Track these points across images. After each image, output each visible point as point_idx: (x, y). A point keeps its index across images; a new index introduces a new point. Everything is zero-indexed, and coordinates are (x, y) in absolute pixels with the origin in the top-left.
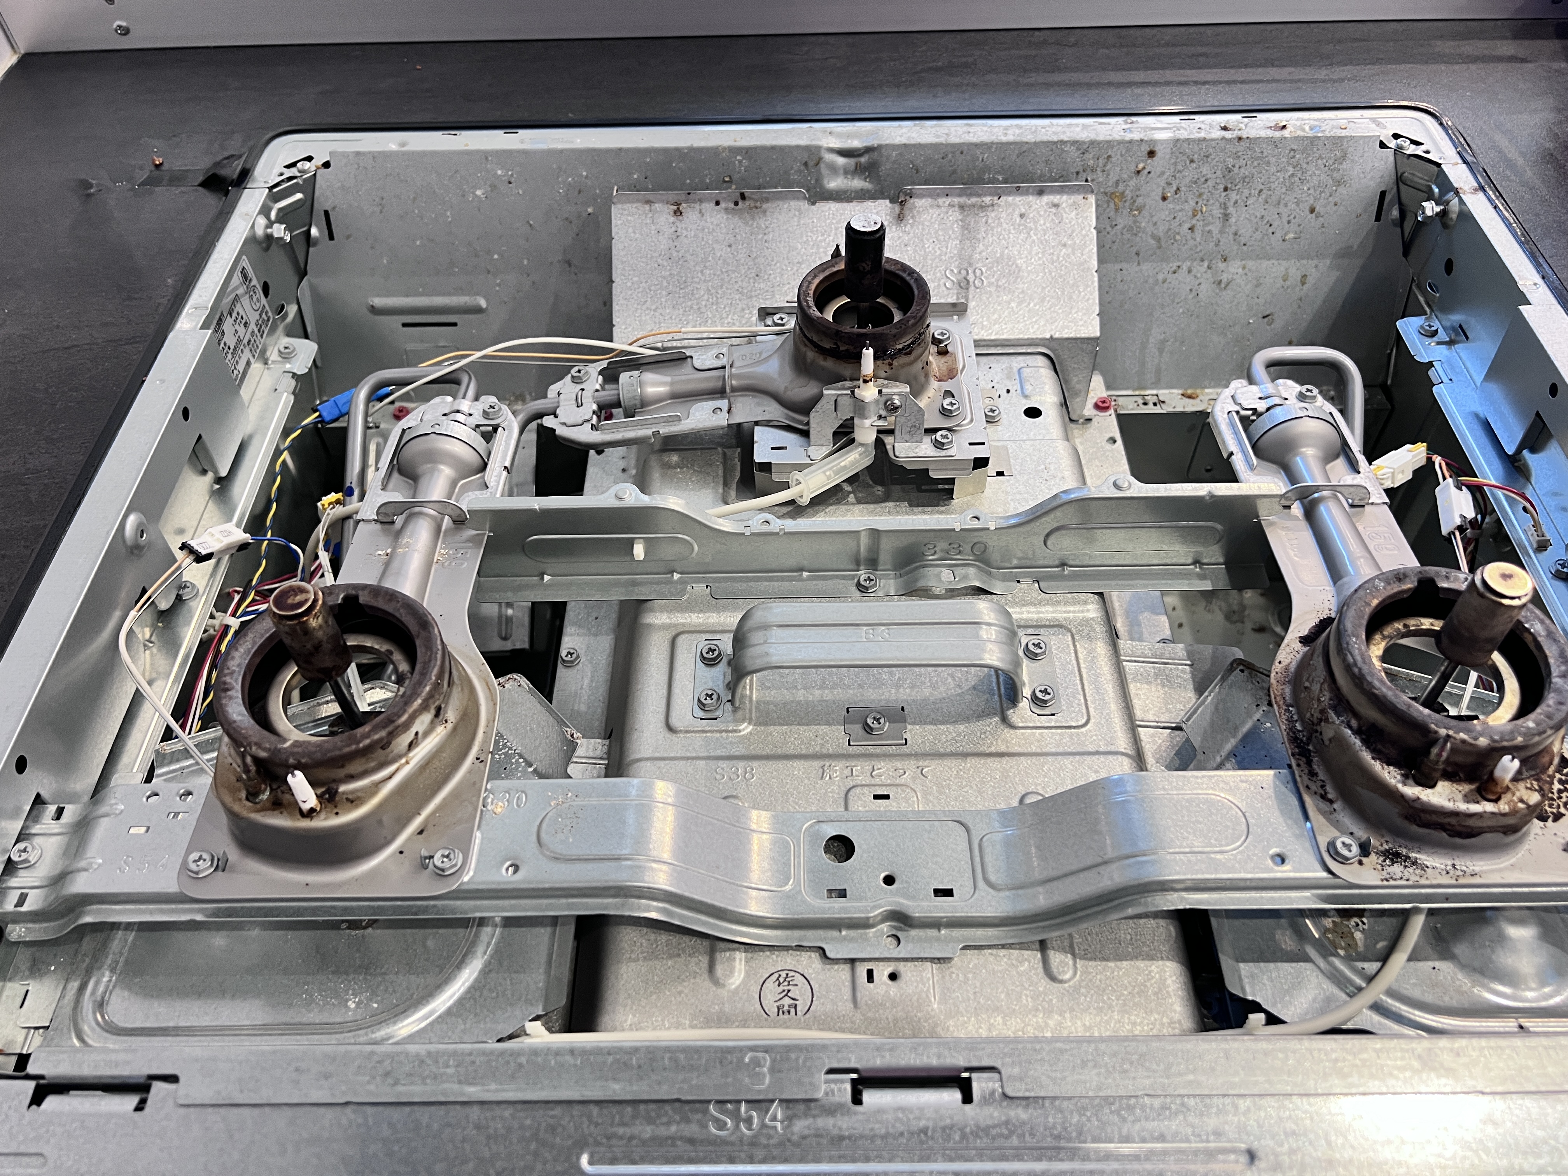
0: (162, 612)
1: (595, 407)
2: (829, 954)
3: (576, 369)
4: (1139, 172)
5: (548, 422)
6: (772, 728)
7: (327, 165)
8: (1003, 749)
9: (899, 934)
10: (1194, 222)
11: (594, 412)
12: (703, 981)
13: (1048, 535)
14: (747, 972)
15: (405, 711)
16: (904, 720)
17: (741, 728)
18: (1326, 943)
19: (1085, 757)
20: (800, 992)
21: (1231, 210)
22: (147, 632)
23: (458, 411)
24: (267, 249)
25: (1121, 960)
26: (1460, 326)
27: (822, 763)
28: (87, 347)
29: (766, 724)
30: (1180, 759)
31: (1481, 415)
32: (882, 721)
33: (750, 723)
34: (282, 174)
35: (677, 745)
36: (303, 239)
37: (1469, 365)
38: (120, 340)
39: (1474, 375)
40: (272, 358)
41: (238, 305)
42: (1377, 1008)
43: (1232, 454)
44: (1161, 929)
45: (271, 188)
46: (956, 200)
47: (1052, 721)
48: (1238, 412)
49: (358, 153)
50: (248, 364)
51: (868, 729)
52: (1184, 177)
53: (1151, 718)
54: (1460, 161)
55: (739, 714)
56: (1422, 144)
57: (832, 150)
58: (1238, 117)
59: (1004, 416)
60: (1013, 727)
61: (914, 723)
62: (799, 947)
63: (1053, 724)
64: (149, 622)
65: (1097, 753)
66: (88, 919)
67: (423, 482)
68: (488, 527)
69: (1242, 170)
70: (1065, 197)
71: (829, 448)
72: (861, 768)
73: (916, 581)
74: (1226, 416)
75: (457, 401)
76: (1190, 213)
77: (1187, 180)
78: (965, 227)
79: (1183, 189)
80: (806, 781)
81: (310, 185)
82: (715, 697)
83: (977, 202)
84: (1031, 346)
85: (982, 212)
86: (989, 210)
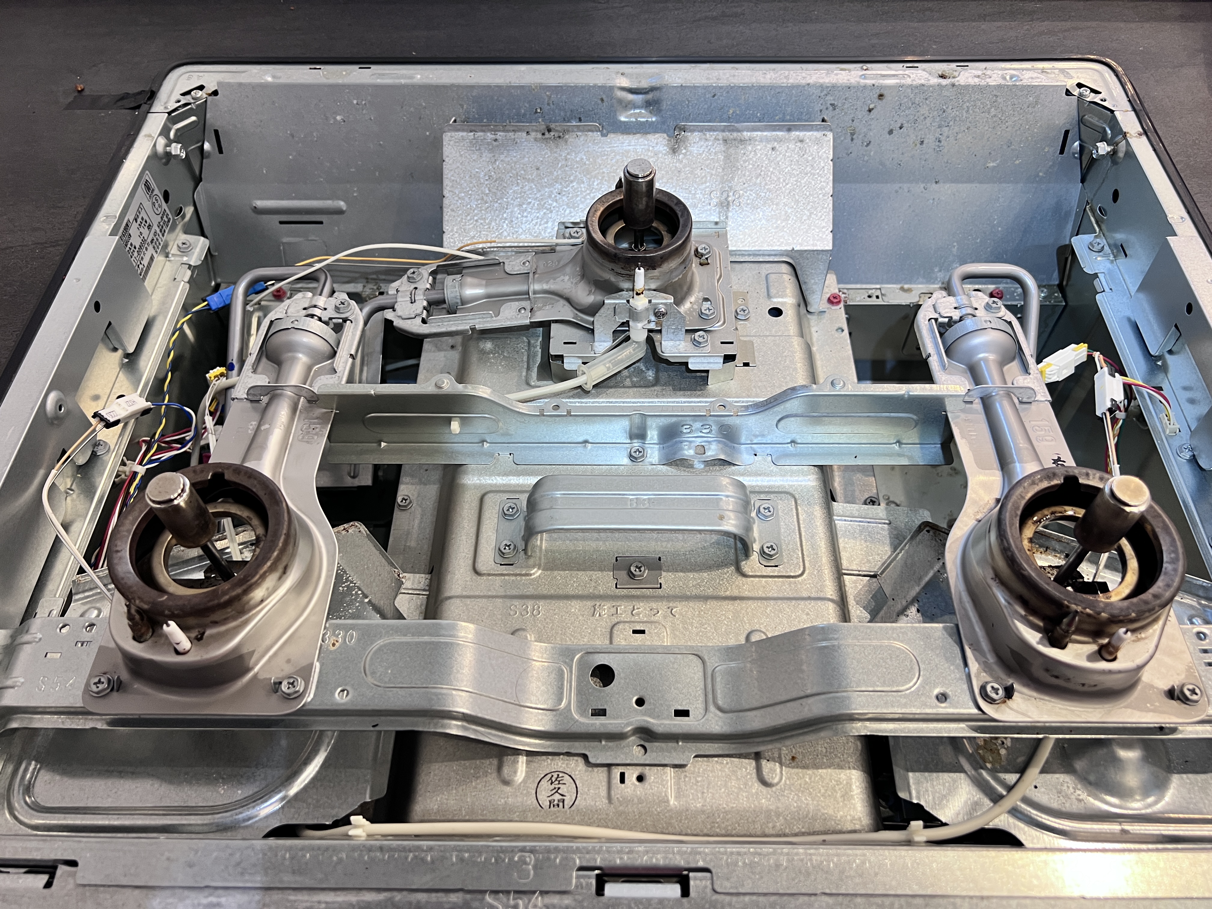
0: (80, 466)
1: (425, 303)
2: (592, 760)
3: (412, 270)
4: (870, 111)
5: (389, 315)
6: (556, 573)
7: (215, 93)
8: (736, 593)
9: (646, 745)
11: (425, 308)
12: (492, 778)
13: (779, 421)
14: (527, 772)
15: (256, 573)
16: (660, 568)
17: (532, 572)
18: (978, 758)
19: (799, 602)
20: (567, 789)
21: (943, 144)
22: (69, 482)
23: (315, 306)
24: (166, 164)
25: (818, 768)
26: (1122, 246)
27: (593, 603)
28: (19, 248)
29: (552, 569)
30: (875, 601)
31: (1133, 319)
32: (642, 569)
33: (539, 569)
34: (179, 101)
35: (482, 585)
36: (198, 153)
37: (1126, 277)
38: (46, 243)
39: (1130, 285)
40: (172, 252)
41: (143, 212)
42: (1014, 812)
43: (929, 356)
44: (850, 744)
45: (169, 113)
46: (721, 135)
47: (775, 572)
48: (936, 320)
49: (240, 84)
50: (152, 258)
51: (632, 576)
52: (907, 115)
53: (855, 568)
54: (1130, 109)
55: (531, 561)
56: (1100, 93)
57: (623, 89)
58: (953, 65)
59: (752, 315)
60: (744, 575)
61: (668, 571)
62: (568, 754)
63: (776, 574)
64: (70, 473)
65: (809, 598)
66: (14, 725)
67: (285, 367)
68: (335, 406)
69: (954, 110)
70: (809, 134)
71: (609, 344)
72: (624, 607)
73: (675, 453)
74: (927, 322)
75: (316, 298)
76: (910, 146)
77: (910, 118)
78: (727, 157)
79: (905, 126)
80: (580, 618)
81: (202, 110)
82: (512, 547)
83: (738, 137)
84: (777, 256)
85: (741, 145)
86: (747, 143)
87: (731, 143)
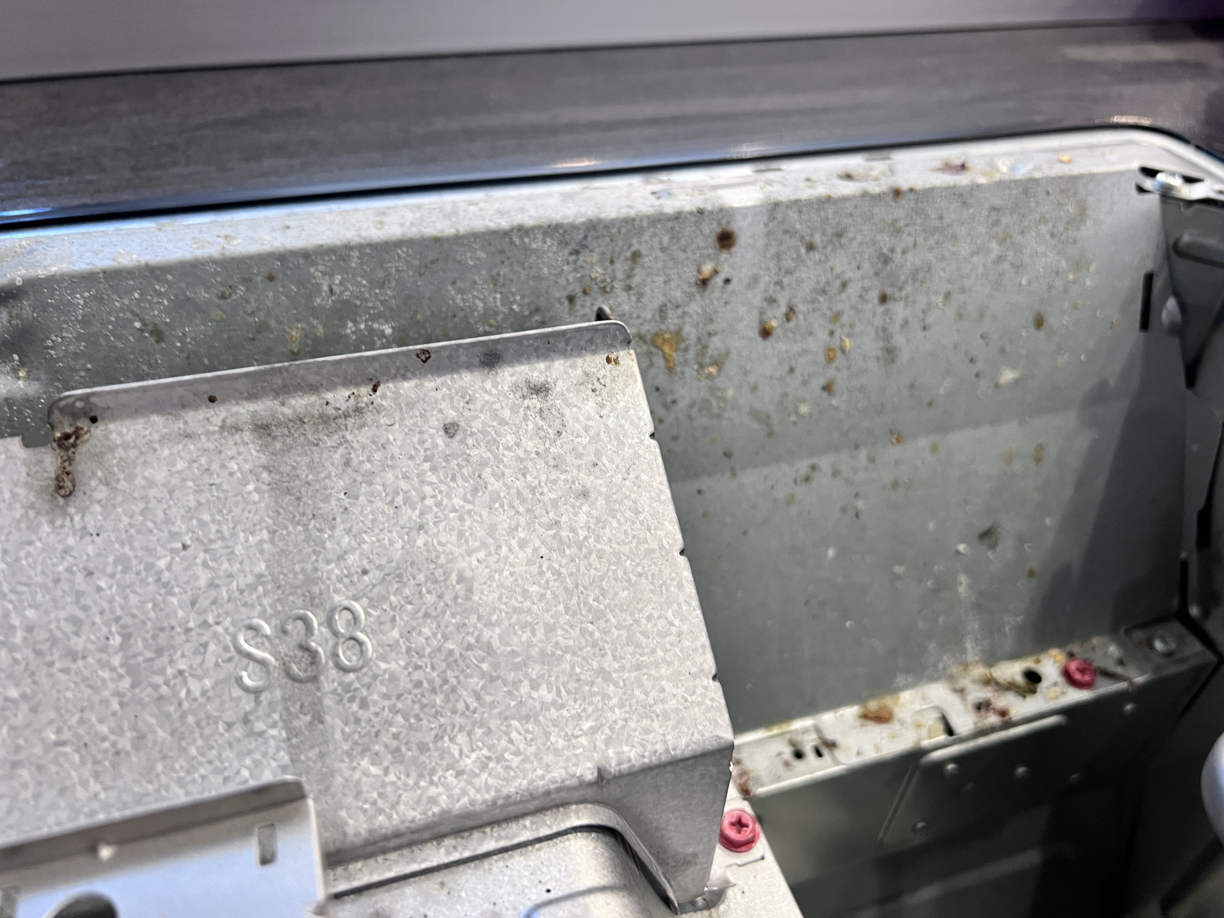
4: (704, 283)
10: (831, 373)
21: (899, 340)
46: (242, 411)
52: (800, 282)
56: (1200, 181)
69: (910, 257)
70: (558, 365)
76: (821, 358)
77: (807, 288)
78: (282, 486)
79: (801, 308)
83: (310, 408)
84: (545, 815)
85: (328, 436)
86: (350, 425)
87: (289, 432)
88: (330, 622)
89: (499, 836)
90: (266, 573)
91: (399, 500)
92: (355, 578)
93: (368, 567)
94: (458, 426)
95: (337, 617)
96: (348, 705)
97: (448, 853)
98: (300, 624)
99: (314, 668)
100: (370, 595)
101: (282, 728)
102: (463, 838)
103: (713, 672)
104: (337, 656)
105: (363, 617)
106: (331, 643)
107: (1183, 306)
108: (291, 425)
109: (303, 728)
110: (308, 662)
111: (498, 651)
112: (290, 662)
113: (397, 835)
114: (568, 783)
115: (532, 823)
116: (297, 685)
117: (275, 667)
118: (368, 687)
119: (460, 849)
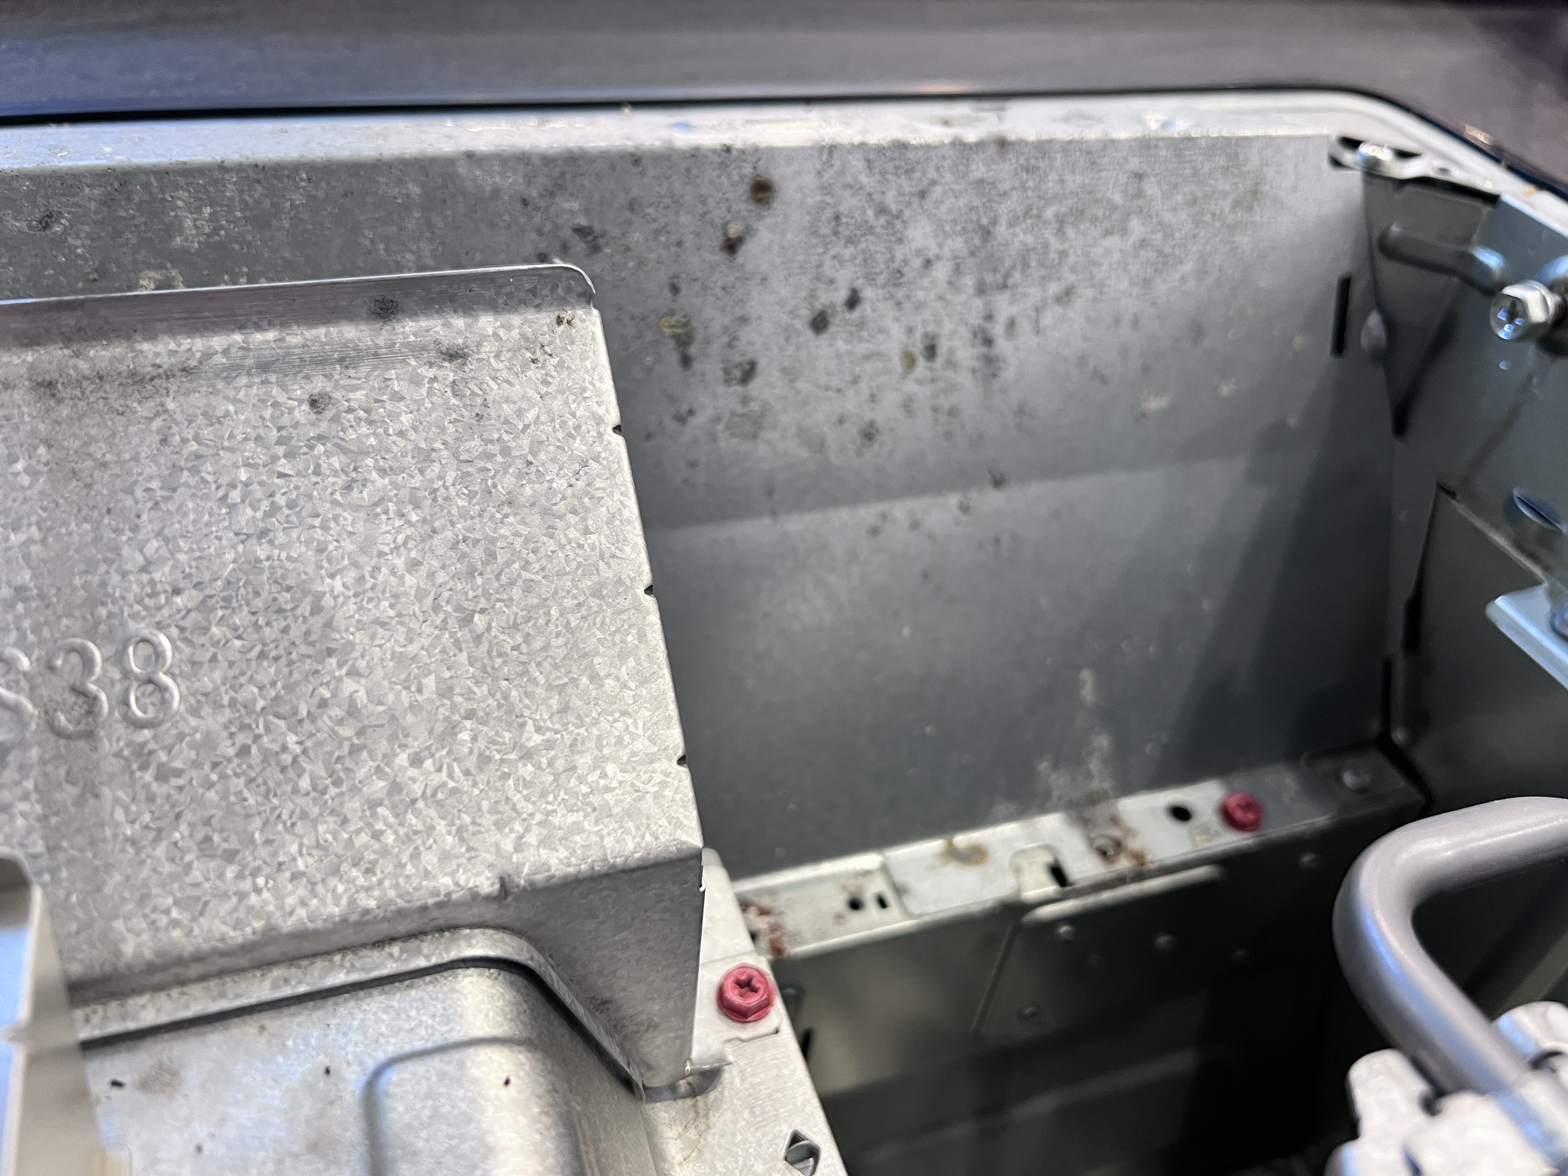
4: (732, 245)
69: (1018, 232)
70: (487, 322)
76: (896, 365)
83: (116, 363)
84: (422, 941)
85: (140, 402)
86: (173, 388)
87: (83, 393)
88: (119, 658)
89: (353, 966)
90: (32, 585)
91: (235, 496)
92: (162, 599)
93: (182, 585)
94: (330, 397)
95: (131, 650)
96: (138, 774)
97: (275, 987)
98: (75, 658)
99: (90, 719)
100: (182, 624)
101: (38, 802)
102: (299, 967)
103: (680, 753)
104: (126, 704)
105: (169, 653)
106: (118, 687)
107: (1390, 324)
108: (85, 384)
109: (69, 803)
110: (83, 711)
111: (364, 711)
112: (55, 710)
113: (198, 958)
114: (454, 896)
115: (402, 952)
116: (62, 742)
117: (32, 716)
118: (169, 749)
119: (293, 983)
